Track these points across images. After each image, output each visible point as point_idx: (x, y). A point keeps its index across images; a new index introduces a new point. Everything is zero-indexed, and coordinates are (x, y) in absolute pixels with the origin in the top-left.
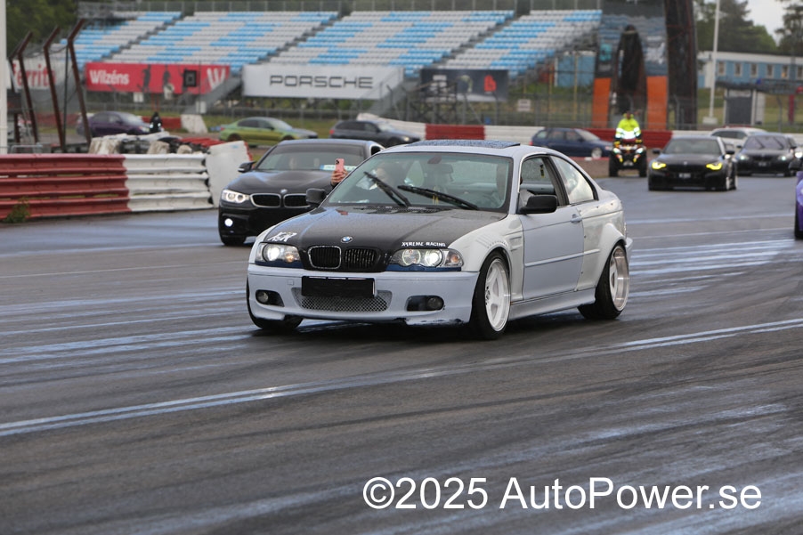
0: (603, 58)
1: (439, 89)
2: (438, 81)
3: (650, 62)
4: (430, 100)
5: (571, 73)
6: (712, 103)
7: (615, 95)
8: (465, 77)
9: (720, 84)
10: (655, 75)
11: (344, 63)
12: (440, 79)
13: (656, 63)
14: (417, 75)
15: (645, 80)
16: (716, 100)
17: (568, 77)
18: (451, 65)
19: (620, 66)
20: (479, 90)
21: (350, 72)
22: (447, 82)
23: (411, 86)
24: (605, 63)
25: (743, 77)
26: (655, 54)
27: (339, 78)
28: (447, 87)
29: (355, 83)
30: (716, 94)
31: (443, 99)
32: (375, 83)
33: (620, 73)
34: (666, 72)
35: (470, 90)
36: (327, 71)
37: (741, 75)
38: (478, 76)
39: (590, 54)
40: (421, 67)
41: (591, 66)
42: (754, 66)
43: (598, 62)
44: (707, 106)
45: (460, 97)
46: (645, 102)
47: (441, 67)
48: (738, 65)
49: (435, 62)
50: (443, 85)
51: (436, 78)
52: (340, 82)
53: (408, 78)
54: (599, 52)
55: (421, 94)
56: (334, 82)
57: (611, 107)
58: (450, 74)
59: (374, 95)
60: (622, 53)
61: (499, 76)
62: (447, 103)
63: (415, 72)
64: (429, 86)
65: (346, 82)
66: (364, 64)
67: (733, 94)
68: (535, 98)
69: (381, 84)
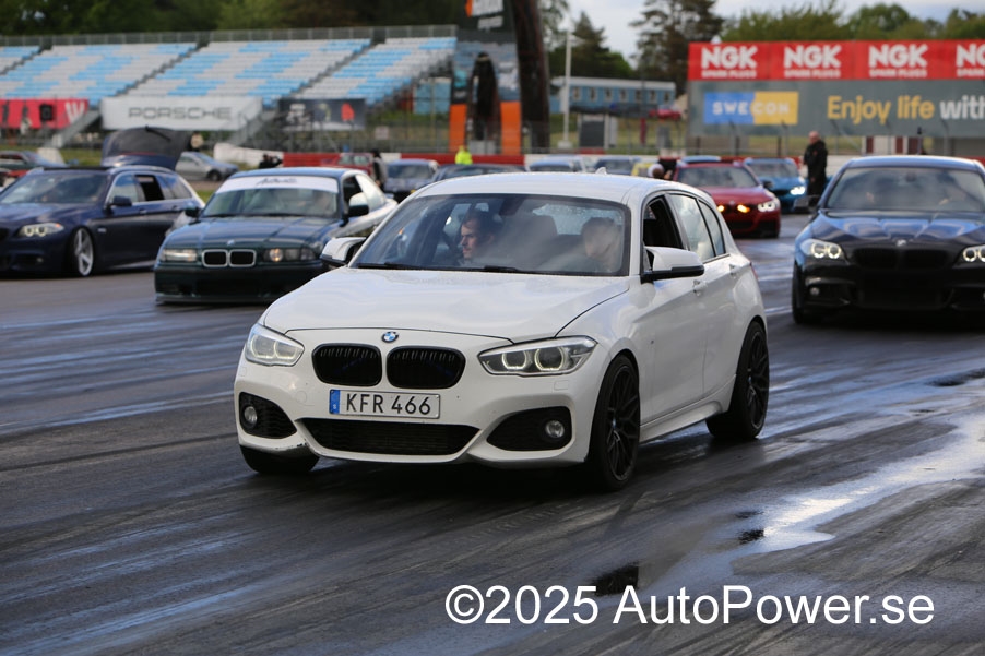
0: (458, 85)
1: (296, 118)
2: (295, 111)
3: (503, 89)
4: (288, 129)
5: (429, 100)
6: (566, 127)
7: (470, 122)
8: (323, 106)
9: (574, 109)
10: (508, 100)
11: (203, 95)
12: (298, 108)
13: (509, 89)
14: (275, 105)
15: (499, 105)
16: (570, 125)
17: (425, 104)
18: (308, 94)
19: (475, 92)
20: (337, 118)
21: (209, 103)
22: (305, 110)
23: (270, 115)
24: (461, 89)
25: (597, 102)
26: (508, 81)
27: (197, 109)
28: (304, 116)
29: (213, 113)
30: (571, 118)
31: (300, 128)
32: (234, 113)
33: (475, 100)
34: (518, 97)
35: (328, 118)
36: (186, 103)
37: (596, 99)
38: (335, 104)
39: (445, 82)
40: (279, 97)
41: (446, 93)
42: (608, 91)
43: (453, 89)
44: (561, 131)
45: (316, 126)
46: (499, 127)
47: (298, 96)
48: (592, 90)
49: (293, 91)
50: (300, 114)
51: (294, 107)
52: (199, 113)
53: (266, 108)
54: (454, 79)
55: (279, 123)
56: (193, 113)
57: (466, 133)
58: (308, 103)
59: (233, 126)
60: (476, 81)
61: (356, 104)
62: (303, 132)
63: (274, 101)
64: (287, 115)
65: (205, 114)
66: (222, 95)
67: (588, 118)
68: (391, 125)
69: (240, 115)
